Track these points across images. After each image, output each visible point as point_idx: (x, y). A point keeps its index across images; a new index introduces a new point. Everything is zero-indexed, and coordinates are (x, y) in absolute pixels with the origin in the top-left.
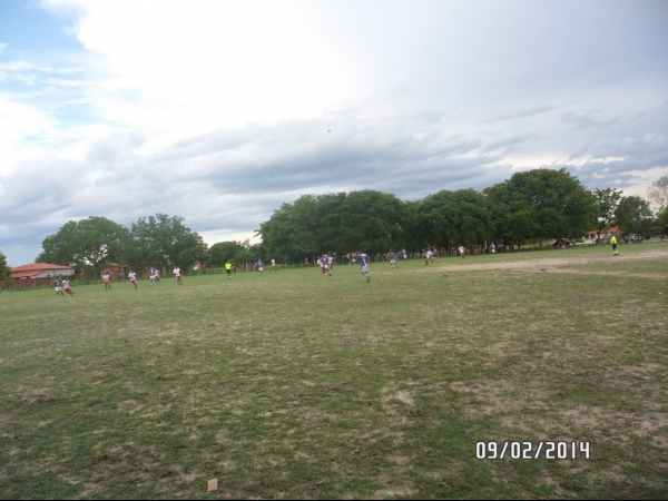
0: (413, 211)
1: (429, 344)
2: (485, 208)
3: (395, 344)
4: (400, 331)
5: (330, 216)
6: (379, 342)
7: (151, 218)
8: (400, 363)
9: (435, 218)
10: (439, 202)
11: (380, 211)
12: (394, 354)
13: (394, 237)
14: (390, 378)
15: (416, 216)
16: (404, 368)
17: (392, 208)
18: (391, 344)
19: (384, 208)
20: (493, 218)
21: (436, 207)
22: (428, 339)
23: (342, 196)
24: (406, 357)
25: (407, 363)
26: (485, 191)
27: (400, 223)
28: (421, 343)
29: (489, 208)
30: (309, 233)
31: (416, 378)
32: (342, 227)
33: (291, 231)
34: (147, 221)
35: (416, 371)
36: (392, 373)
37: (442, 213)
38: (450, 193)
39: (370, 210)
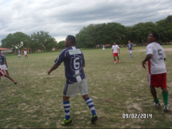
0: (129, 30)
1: (142, 81)
2: (156, 29)
3: (128, 81)
4: (129, 75)
5: (100, 31)
6: (121, 79)
7: (38, 32)
8: (132, 89)
9: (137, 32)
10: (139, 26)
11: (117, 30)
12: (128, 85)
13: (122, 39)
14: (129, 97)
15: (130, 31)
16: (134, 92)
17: (122, 29)
18: (127, 81)
19: (119, 29)
20: (159, 32)
21: (138, 28)
22: (141, 79)
23: (104, 24)
24: (134, 87)
25: (135, 89)
26: (157, 23)
27: (125, 34)
28: (138, 81)
29: (158, 29)
30: (92, 38)
31: (140, 97)
32: (104, 35)
33: (86, 37)
34: (36, 33)
35: (139, 94)
36: (129, 94)
37: (140, 30)
38: (143, 23)
39: (114, 29)
